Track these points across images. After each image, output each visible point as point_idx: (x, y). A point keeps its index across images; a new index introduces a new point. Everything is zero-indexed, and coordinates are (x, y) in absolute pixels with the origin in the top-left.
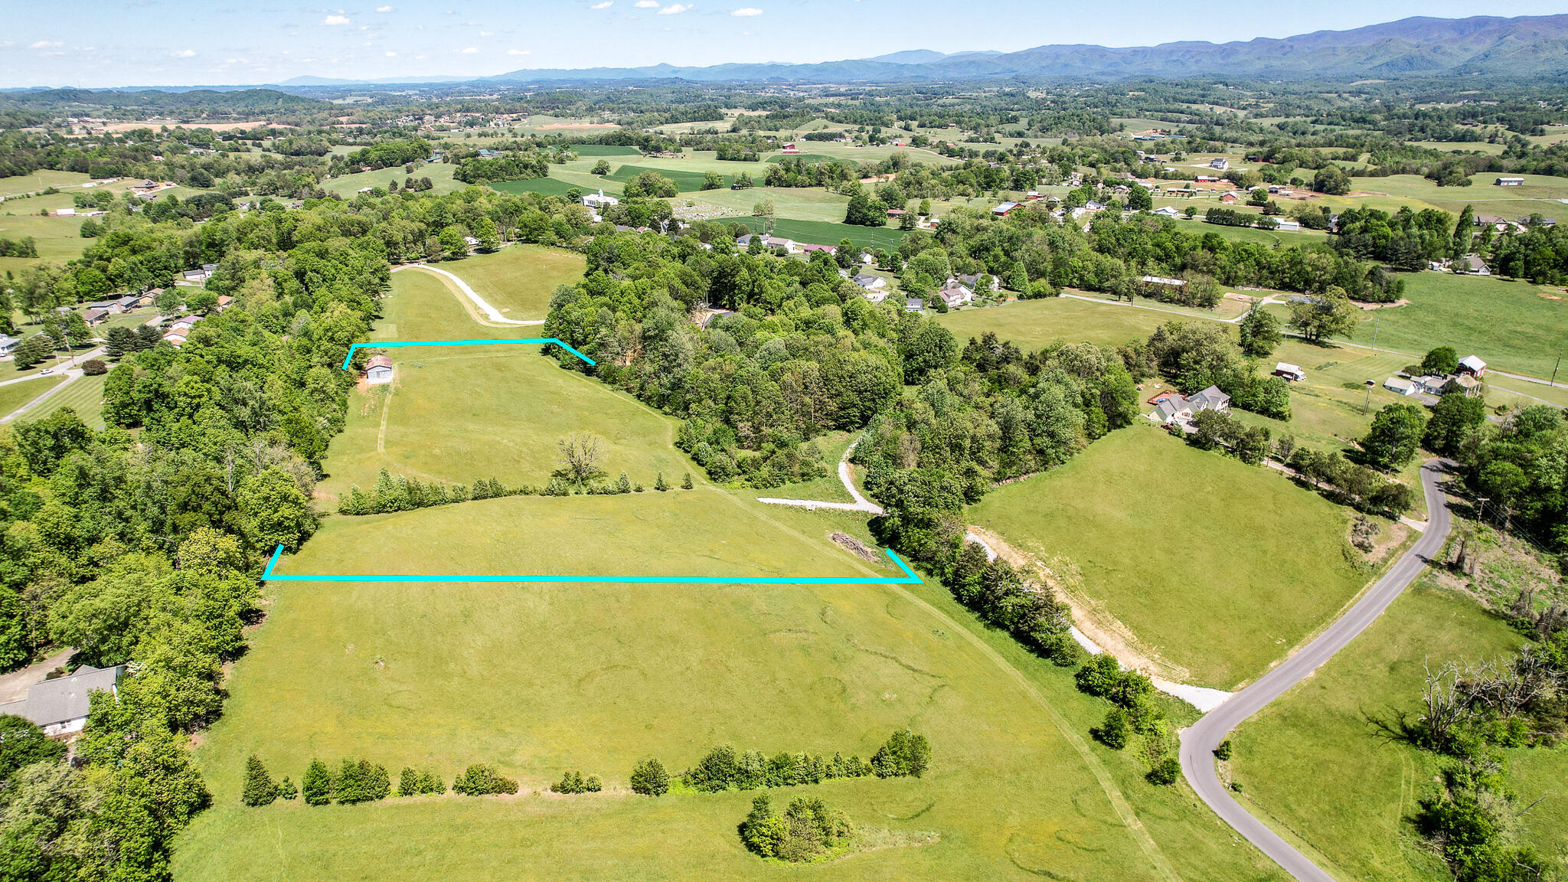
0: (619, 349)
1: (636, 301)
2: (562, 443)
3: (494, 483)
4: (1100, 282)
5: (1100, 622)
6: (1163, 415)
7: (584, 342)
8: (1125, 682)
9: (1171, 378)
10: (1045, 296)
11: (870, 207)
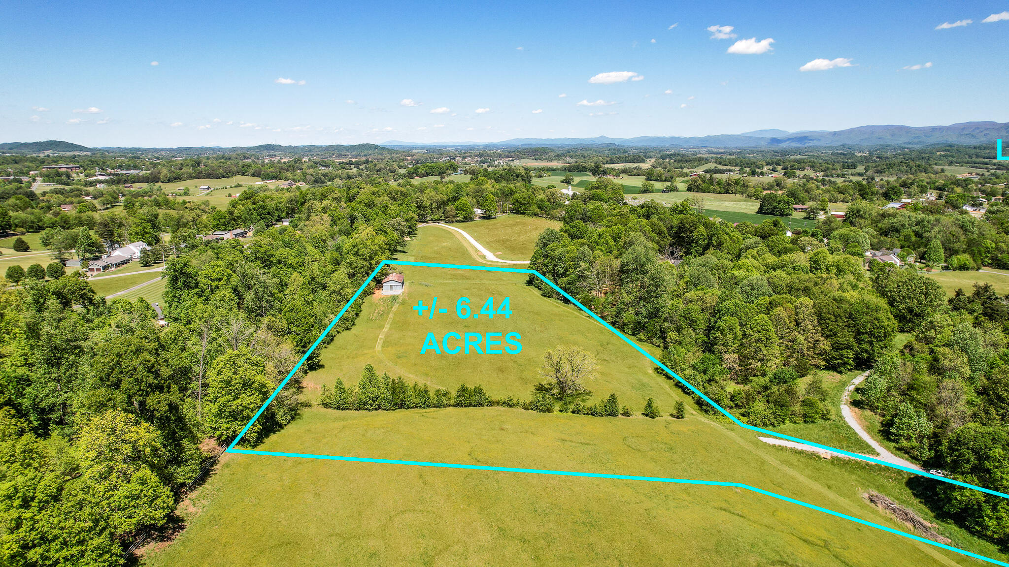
0: (596, 281)
1: (612, 243)
2: (549, 356)
3: (479, 391)
7: (564, 275)
11: (780, 201)
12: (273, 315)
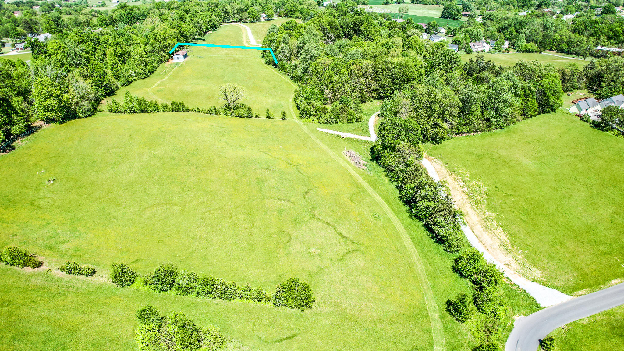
3: (182, 105)
4: (569, 48)
5: (487, 227)
6: (580, 109)
8: (484, 273)
9: (592, 91)
10: (533, 52)
11: (454, 9)
12: (82, 67)
